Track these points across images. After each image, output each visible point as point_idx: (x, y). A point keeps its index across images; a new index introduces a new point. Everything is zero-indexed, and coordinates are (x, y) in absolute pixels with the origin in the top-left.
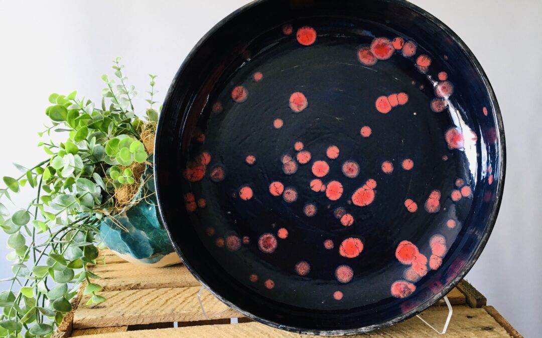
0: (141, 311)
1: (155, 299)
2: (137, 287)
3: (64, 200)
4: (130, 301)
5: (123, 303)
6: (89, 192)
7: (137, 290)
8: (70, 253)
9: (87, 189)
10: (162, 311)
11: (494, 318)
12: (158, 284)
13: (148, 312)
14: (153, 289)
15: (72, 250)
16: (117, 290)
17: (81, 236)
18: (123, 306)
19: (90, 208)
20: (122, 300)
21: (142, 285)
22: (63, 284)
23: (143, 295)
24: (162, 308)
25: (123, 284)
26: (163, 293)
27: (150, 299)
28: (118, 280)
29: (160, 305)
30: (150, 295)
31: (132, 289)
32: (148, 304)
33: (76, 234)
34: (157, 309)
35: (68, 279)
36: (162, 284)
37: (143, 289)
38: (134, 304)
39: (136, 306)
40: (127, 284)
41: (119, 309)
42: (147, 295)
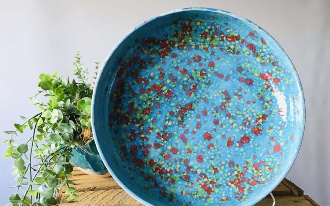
0: (99, 203)
1: (107, 196)
2: (94, 189)
3: (52, 137)
4: (92, 197)
5: (87, 199)
6: (67, 132)
7: (95, 191)
8: (56, 169)
9: (66, 130)
10: (112, 203)
11: (310, 202)
12: (107, 187)
13: (104, 203)
14: (104, 190)
15: (57, 167)
16: (82, 191)
17: (62, 158)
18: (88, 201)
19: (68, 141)
20: (87, 197)
21: (97, 188)
22: (51, 188)
23: (99, 194)
24: (112, 201)
25: (86, 188)
26: (111, 192)
27: (104, 196)
28: (82, 185)
29: (111, 199)
30: (103, 194)
31: (92, 190)
32: (103, 199)
33: (60, 158)
34: (109, 202)
35: (55, 184)
36: (109, 187)
37: (98, 190)
38: (95, 199)
39: (96, 201)
40: (88, 187)
41: (86, 203)
42: (101, 194)
